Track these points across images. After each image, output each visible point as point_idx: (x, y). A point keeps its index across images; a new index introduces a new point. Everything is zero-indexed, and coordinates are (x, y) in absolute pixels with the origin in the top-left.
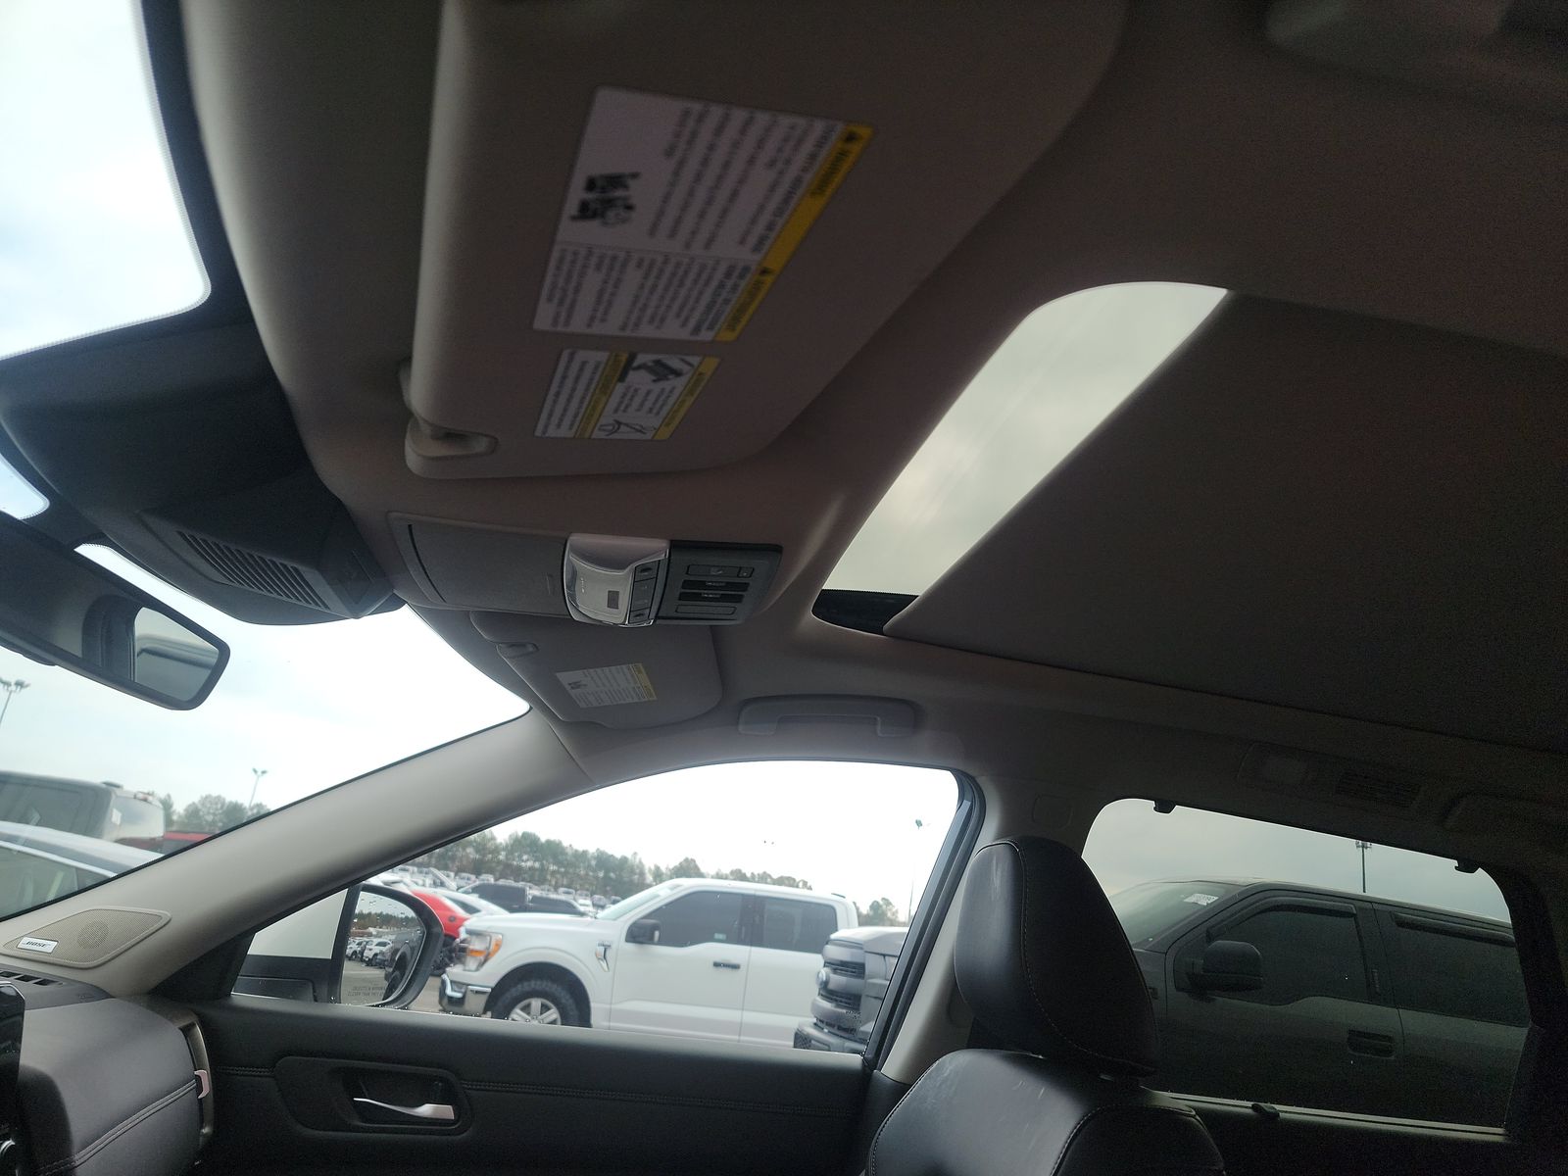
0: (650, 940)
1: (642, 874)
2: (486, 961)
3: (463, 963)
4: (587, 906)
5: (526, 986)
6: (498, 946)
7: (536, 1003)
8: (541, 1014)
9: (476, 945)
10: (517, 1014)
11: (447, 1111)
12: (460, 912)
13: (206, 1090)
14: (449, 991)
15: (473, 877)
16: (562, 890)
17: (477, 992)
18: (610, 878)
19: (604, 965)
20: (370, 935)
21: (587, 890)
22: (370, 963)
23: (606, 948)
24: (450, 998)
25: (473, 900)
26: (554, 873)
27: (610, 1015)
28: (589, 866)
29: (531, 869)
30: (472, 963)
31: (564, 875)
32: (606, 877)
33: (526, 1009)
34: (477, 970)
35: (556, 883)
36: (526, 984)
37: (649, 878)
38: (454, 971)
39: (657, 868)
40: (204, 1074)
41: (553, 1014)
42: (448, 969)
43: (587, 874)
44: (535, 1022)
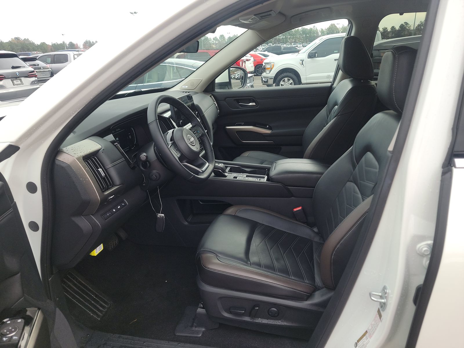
0: (315, 57)
1: (317, 33)
2: (271, 70)
3: (265, 72)
4: (301, 47)
5: (283, 75)
6: (273, 66)
7: (286, 79)
8: (288, 82)
9: (268, 66)
10: (282, 83)
11: (254, 104)
12: (264, 57)
13: (216, 105)
14: (264, 80)
15: (266, 45)
16: (292, 44)
17: (271, 79)
18: (308, 37)
19: (303, 66)
20: (235, 73)
21: (301, 42)
22: (237, 79)
23: (302, 61)
24: (264, 81)
25: (266, 53)
26: (289, 38)
27: (306, 79)
28: (300, 34)
29: (282, 38)
30: (268, 72)
31: (293, 38)
32: (306, 36)
33: (284, 81)
34: (269, 73)
35: (291, 41)
36: (282, 74)
37: (320, 34)
38: (264, 74)
39: (322, 30)
40: (215, 103)
41: (291, 81)
42: (262, 74)
43: (300, 37)
44: (287, 85)
